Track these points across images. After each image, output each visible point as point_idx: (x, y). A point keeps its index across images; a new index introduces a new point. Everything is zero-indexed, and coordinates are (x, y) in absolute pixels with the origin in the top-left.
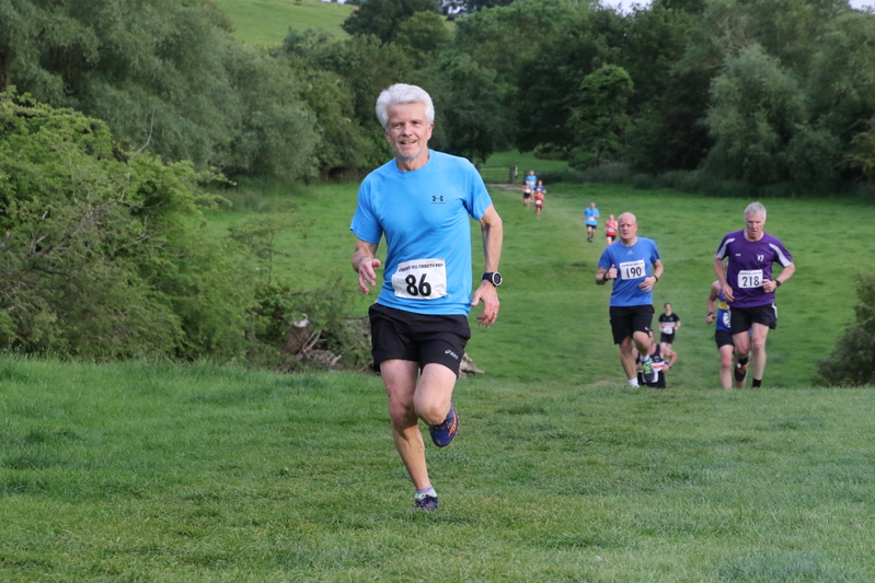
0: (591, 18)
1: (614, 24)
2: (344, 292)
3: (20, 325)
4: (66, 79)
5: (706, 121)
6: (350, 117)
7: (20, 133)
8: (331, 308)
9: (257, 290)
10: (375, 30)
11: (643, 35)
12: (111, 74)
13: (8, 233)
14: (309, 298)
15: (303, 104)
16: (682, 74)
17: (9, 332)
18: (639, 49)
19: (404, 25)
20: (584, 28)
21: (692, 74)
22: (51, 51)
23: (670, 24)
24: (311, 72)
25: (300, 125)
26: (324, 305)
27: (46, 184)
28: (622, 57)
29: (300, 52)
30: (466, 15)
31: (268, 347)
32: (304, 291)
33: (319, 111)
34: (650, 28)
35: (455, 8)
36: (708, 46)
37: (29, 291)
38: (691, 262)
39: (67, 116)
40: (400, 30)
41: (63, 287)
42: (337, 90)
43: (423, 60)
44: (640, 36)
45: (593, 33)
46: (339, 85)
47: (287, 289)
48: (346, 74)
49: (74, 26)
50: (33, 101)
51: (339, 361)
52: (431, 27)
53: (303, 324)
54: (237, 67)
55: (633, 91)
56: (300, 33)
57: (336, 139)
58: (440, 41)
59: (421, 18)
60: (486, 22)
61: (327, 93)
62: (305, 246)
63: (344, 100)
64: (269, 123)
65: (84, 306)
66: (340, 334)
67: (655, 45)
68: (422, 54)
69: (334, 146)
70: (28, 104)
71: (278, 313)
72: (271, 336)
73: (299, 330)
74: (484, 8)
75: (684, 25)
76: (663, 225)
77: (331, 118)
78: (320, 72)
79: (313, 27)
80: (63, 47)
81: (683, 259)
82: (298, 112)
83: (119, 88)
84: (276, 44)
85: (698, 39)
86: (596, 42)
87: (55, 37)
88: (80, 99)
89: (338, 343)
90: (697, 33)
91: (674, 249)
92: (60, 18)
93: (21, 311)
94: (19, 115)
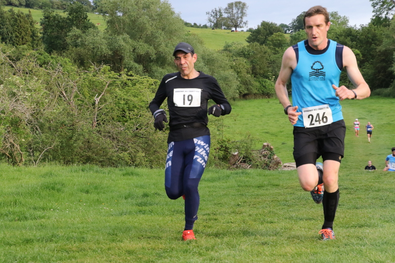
0: (344, 31)
1: (353, 33)
2: (251, 140)
3: (132, 158)
4: (144, 67)
5: (392, 69)
6: (250, 74)
7: (129, 86)
8: (247, 147)
9: (218, 141)
10: (258, 41)
11: (365, 36)
12: (160, 63)
13: (126, 124)
14: (238, 143)
15: (232, 70)
16: (382, 51)
17: (128, 160)
18: (364, 42)
19: (270, 38)
20: (341, 36)
21: (386, 50)
22: (138, 56)
23: (376, 32)
24: (235, 58)
25: (231, 78)
26: (244, 146)
27: (139, 105)
28: (357, 46)
29: (230, 51)
30: (294, 33)
31: (223, 163)
32: (236, 141)
33: (238, 73)
34: (368, 34)
35: (289, 31)
36: (392, 39)
37: (134, 145)
38: (389, 124)
39: (146, 79)
40: (268, 40)
41: (146, 143)
42: (245, 64)
43: (278, 51)
44: (364, 37)
45: (345, 37)
46: (245, 62)
47: (229, 140)
48: (248, 58)
49: (146, 46)
50: (133, 74)
51: (250, 167)
52: (280, 39)
53: (236, 153)
54: (207, 57)
55: (362, 58)
56: (230, 44)
57: (245, 83)
58: (284, 44)
59: (276, 35)
60: (302, 35)
61: (241, 66)
62: (235, 124)
63: (248, 68)
64: (219, 78)
65: (154, 150)
66: (250, 157)
67: (370, 40)
68: (277, 49)
69: (244, 86)
70: (131, 75)
71: (226, 149)
72: (224, 159)
73: (234, 156)
74: (301, 30)
75: (382, 32)
76: (376, 110)
77: (243, 75)
78: (238, 58)
79: (235, 41)
80: (142, 54)
81: (385, 123)
82: (230, 73)
83: (163, 68)
84: (221, 49)
85: (388, 37)
86: (346, 40)
87: (139, 51)
88: (149, 73)
89: (250, 160)
90: (387, 35)
91: (381, 119)
92: (141, 44)
93: (131, 152)
94: (128, 80)
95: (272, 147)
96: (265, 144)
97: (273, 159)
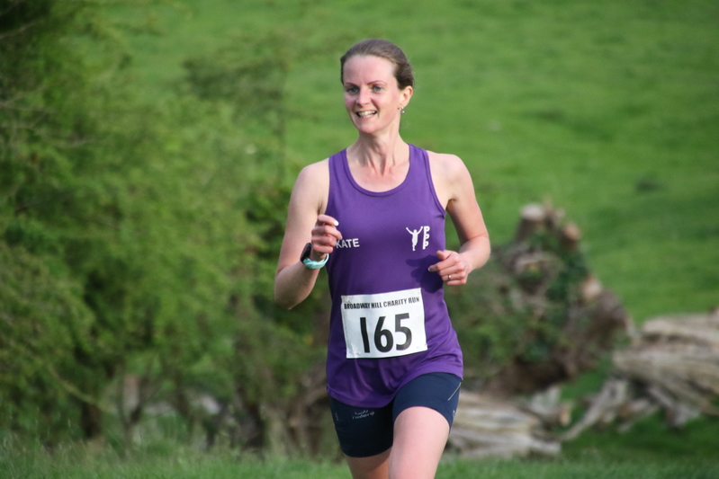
95: (573, 230)
96: (534, 211)
97: (581, 302)
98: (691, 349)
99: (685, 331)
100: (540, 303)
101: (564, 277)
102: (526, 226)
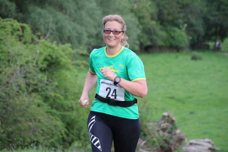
42: (149, 8)
46: (150, 5)
61: (144, 9)
69: (147, 35)
77: (145, 21)
95: (174, 118)
96: (166, 114)
97: (175, 134)
98: (200, 147)
99: (198, 143)
100: (166, 134)
101: (172, 128)
102: (164, 117)
